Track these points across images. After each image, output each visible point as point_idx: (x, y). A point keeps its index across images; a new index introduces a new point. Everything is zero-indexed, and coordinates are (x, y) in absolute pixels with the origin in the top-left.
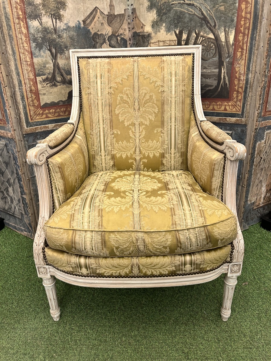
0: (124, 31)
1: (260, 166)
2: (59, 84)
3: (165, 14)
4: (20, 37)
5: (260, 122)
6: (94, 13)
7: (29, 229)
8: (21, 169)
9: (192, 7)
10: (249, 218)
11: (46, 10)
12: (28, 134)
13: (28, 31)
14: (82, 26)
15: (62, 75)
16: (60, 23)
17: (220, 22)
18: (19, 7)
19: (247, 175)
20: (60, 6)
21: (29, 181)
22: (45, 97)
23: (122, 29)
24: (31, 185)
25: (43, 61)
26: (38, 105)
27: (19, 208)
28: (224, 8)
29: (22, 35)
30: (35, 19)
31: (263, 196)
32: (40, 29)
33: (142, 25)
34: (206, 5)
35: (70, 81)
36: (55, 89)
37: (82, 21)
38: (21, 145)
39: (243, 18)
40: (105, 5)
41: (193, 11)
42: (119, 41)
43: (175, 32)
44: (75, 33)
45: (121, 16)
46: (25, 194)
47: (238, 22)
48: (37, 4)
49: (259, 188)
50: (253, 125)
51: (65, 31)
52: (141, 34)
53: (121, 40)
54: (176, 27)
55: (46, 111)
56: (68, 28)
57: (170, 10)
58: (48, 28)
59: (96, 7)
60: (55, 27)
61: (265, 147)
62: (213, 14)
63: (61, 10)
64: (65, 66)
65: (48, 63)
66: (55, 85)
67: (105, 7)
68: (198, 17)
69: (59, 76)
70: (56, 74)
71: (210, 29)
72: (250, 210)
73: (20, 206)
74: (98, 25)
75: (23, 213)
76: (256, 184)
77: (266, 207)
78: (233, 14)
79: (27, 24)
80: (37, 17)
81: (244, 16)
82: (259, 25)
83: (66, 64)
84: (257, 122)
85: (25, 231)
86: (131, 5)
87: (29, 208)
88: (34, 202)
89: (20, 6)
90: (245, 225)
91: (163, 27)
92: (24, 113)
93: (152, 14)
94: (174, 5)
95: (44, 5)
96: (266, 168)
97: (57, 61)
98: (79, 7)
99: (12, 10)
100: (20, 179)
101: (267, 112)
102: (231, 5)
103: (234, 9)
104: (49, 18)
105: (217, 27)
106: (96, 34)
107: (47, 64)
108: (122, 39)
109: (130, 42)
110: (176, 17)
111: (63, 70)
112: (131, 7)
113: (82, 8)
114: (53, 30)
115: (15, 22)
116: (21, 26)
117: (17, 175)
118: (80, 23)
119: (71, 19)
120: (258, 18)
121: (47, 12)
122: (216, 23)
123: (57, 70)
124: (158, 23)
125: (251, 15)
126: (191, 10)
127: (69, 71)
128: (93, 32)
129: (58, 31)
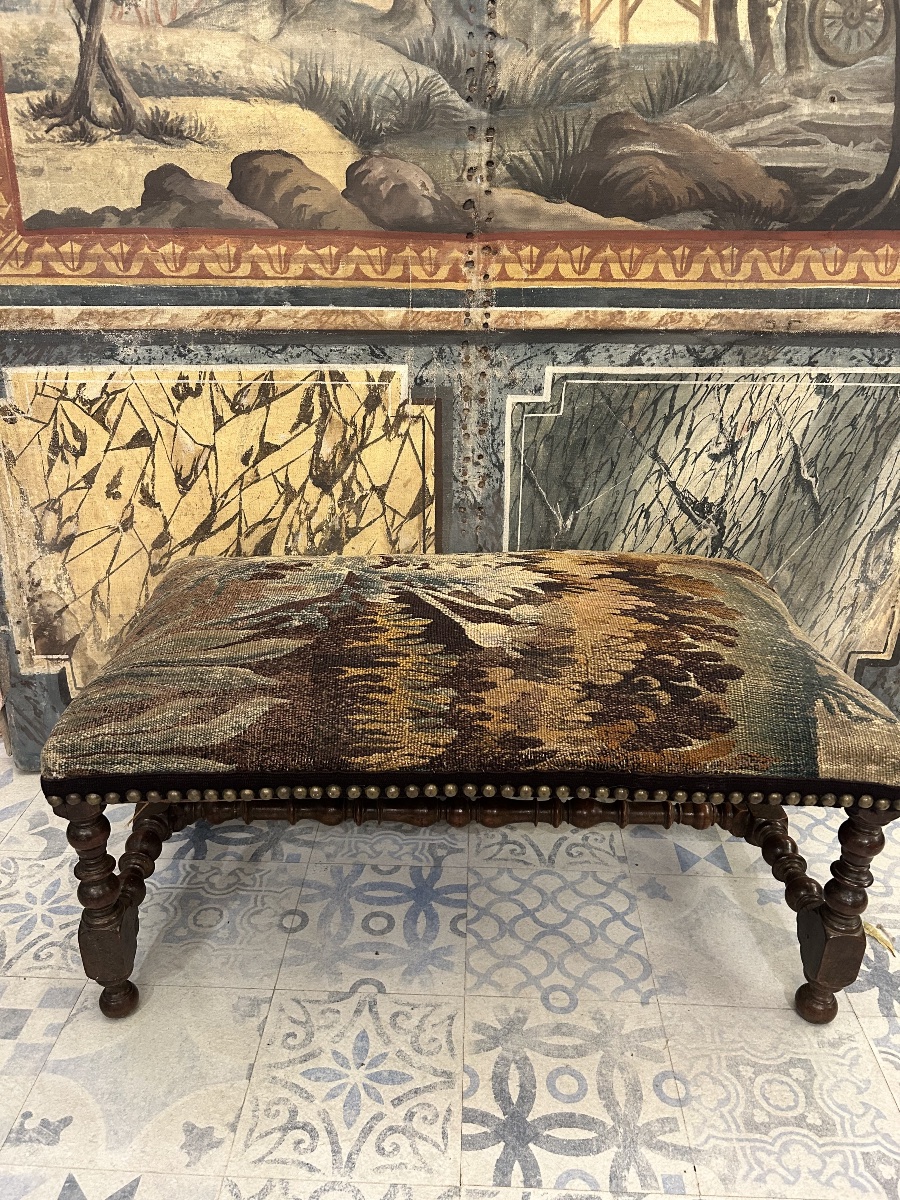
2: (102, 132)
15: (117, 94)
22: (41, 185)
25: (35, 30)
26: (9, 216)
35: (153, 125)
36: (86, 155)
55: (41, 245)
64: (134, 55)
65: (58, 36)
66: (85, 137)
69: (105, 99)
70: (91, 89)
83: (139, 46)
97: (99, 29)
107: (51, 42)
111: (123, 70)
123: (95, 69)
127: (150, 80)
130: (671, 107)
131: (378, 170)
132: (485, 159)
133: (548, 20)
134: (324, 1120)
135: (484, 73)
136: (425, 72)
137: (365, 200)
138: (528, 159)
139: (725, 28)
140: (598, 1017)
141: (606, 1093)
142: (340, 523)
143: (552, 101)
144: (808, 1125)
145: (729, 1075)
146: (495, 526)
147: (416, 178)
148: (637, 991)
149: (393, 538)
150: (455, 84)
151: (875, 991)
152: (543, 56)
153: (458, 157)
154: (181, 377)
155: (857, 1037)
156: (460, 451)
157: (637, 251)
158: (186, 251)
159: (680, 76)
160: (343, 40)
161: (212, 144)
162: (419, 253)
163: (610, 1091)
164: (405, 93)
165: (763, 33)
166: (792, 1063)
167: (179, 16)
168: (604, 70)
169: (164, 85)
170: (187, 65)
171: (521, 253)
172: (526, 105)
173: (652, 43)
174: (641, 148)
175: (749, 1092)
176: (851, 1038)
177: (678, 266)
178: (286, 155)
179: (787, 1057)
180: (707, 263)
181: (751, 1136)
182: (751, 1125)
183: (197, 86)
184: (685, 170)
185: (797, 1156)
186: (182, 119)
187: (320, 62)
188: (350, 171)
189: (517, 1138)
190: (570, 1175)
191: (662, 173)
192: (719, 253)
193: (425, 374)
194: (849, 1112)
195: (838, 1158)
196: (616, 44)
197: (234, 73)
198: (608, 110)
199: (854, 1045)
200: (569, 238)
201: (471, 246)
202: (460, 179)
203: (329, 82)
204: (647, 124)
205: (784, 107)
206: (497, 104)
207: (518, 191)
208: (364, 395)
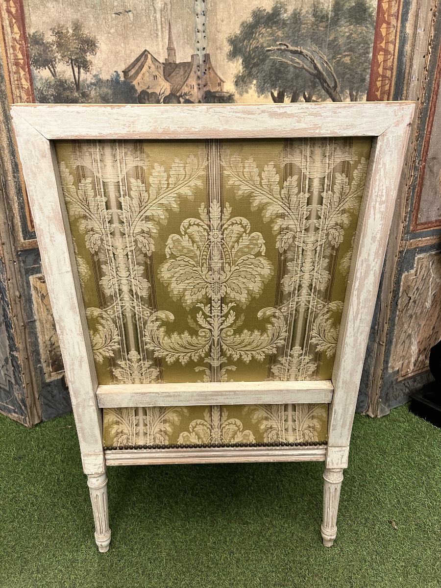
0: (191, 88)
1: (407, 310)
3: (256, 65)
4: (18, 95)
5: (407, 240)
6: (142, 59)
7: (21, 408)
8: (12, 309)
9: (299, 56)
10: (391, 395)
11: (63, 53)
12: (25, 251)
13: (31, 85)
14: (122, 79)
16: (86, 74)
17: (343, 81)
18: (18, 46)
19: (386, 326)
20: (87, 46)
21: (25, 328)
23: (187, 85)
24: (27, 335)
27: (6, 372)
28: (350, 60)
29: (21, 91)
30: (45, 66)
31: (413, 360)
32: (53, 83)
33: (219, 81)
34: (321, 54)
37: (122, 72)
38: (13, 269)
39: (379, 76)
40: (161, 47)
41: (300, 62)
43: (272, 94)
44: (110, 91)
45: (187, 66)
46: (17, 350)
47: (372, 82)
48: (48, 43)
49: (406, 347)
50: (397, 245)
51: (94, 87)
52: (217, 95)
54: (274, 86)
56: (99, 83)
57: (263, 60)
58: (66, 81)
59: (146, 50)
60: (77, 79)
61: (415, 280)
62: (332, 68)
63: (88, 54)
67: (161, 51)
68: (309, 72)
71: (327, 91)
72: (392, 383)
73: (7, 370)
74: (148, 79)
75: (13, 381)
76: (401, 341)
77: (418, 378)
78: (364, 70)
79: (30, 74)
80: (47, 62)
81: (381, 74)
82: (405, 88)
84: (402, 240)
85: (15, 412)
86: (202, 48)
87: (23, 374)
88: (31, 363)
89: (20, 44)
90: (384, 408)
91: (252, 86)
92: (20, 216)
93: (235, 65)
94: (271, 52)
95: (60, 45)
96: (418, 314)
98: (117, 50)
99: (6, 50)
100: (9, 324)
101: (419, 225)
102: (360, 55)
103: (366, 62)
104: (68, 65)
105: (338, 89)
106: (144, 92)
110: (274, 71)
112: (202, 51)
113: (123, 52)
114: (73, 85)
115: (10, 70)
116: (20, 76)
117: (5, 319)
118: (118, 75)
119: (104, 68)
120: (404, 78)
121: (65, 56)
122: (338, 82)
124: (245, 79)
125: (392, 73)
126: (297, 60)
128: (139, 90)
129: (82, 87)
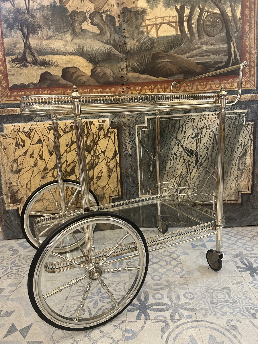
0: (111, 6)
2: (29, 65)
14: (58, 4)
15: (33, 55)
16: (34, 3)
22: (14, 78)
23: (108, 4)
25: (13, 41)
26: (6, 86)
30: (8, 1)
32: (13, 10)
33: (134, 0)
35: (42, 62)
36: (25, 70)
42: (104, 18)
44: (49, 12)
51: (39, 11)
53: (107, 18)
55: (14, 93)
56: (42, 8)
58: (21, 8)
60: (28, 7)
64: (37, 46)
65: (19, 43)
66: (25, 66)
69: (30, 57)
70: (27, 55)
74: (77, 2)
83: (39, 44)
97: (29, 41)
106: (74, 12)
108: (109, 16)
109: (119, 19)
111: (35, 50)
114: (25, 10)
118: (55, 2)
123: (28, 50)
127: (41, 52)
128: (70, 10)
129: (31, 11)
130: (170, 50)
131: (99, 70)
132: (125, 66)
133: (138, 33)
134: (87, 308)
135: (123, 46)
136: (109, 47)
137: (96, 77)
138: (136, 65)
139: (182, 30)
140: (168, 281)
141: (170, 298)
142: (93, 162)
143: (141, 51)
144: (229, 302)
145: (206, 292)
146: (135, 160)
147: (108, 72)
148: (179, 275)
149: (108, 165)
150: (117, 49)
151: (249, 272)
152: (137, 41)
153: (119, 66)
154: (50, 124)
155: (243, 282)
156: (124, 140)
157: (166, 86)
158: (51, 92)
159: (172, 43)
160: (88, 40)
161: (57, 66)
162: (110, 90)
163: (171, 297)
164: (105, 51)
165: (192, 31)
166: (224, 288)
167: (48, 37)
168: (153, 43)
169: (45, 53)
170: (50, 48)
171: (136, 88)
172: (134, 53)
173: (164, 36)
174: (164, 60)
175: (212, 296)
176: (241, 282)
177: (177, 88)
178: (75, 68)
179: (223, 287)
180: (184, 87)
181: (212, 305)
182: (212, 303)
183: (53, 53)
184: (176, 64)
185: (226, 309)
186: (49, 61)
187: (83, 46)
188: (92, 71)
189: (143, 309)
190: (158, 316)
191: (170, 66)
192: (187, 84)
193: (114, 120)
194: (241, 299)
195: (238, 309)
196: (155, 36)
197: (62, 49)
198: (155, 52)
199: (242, 284)
200: (148, 84)
201: (123, 87)
202: (119, 71)
203: (85, 50)
204: (165, 54)
205: (199, 48)
206: (127, 53)
207: (134, 73)
208: (98, 127)
